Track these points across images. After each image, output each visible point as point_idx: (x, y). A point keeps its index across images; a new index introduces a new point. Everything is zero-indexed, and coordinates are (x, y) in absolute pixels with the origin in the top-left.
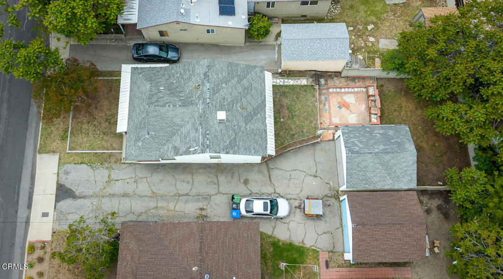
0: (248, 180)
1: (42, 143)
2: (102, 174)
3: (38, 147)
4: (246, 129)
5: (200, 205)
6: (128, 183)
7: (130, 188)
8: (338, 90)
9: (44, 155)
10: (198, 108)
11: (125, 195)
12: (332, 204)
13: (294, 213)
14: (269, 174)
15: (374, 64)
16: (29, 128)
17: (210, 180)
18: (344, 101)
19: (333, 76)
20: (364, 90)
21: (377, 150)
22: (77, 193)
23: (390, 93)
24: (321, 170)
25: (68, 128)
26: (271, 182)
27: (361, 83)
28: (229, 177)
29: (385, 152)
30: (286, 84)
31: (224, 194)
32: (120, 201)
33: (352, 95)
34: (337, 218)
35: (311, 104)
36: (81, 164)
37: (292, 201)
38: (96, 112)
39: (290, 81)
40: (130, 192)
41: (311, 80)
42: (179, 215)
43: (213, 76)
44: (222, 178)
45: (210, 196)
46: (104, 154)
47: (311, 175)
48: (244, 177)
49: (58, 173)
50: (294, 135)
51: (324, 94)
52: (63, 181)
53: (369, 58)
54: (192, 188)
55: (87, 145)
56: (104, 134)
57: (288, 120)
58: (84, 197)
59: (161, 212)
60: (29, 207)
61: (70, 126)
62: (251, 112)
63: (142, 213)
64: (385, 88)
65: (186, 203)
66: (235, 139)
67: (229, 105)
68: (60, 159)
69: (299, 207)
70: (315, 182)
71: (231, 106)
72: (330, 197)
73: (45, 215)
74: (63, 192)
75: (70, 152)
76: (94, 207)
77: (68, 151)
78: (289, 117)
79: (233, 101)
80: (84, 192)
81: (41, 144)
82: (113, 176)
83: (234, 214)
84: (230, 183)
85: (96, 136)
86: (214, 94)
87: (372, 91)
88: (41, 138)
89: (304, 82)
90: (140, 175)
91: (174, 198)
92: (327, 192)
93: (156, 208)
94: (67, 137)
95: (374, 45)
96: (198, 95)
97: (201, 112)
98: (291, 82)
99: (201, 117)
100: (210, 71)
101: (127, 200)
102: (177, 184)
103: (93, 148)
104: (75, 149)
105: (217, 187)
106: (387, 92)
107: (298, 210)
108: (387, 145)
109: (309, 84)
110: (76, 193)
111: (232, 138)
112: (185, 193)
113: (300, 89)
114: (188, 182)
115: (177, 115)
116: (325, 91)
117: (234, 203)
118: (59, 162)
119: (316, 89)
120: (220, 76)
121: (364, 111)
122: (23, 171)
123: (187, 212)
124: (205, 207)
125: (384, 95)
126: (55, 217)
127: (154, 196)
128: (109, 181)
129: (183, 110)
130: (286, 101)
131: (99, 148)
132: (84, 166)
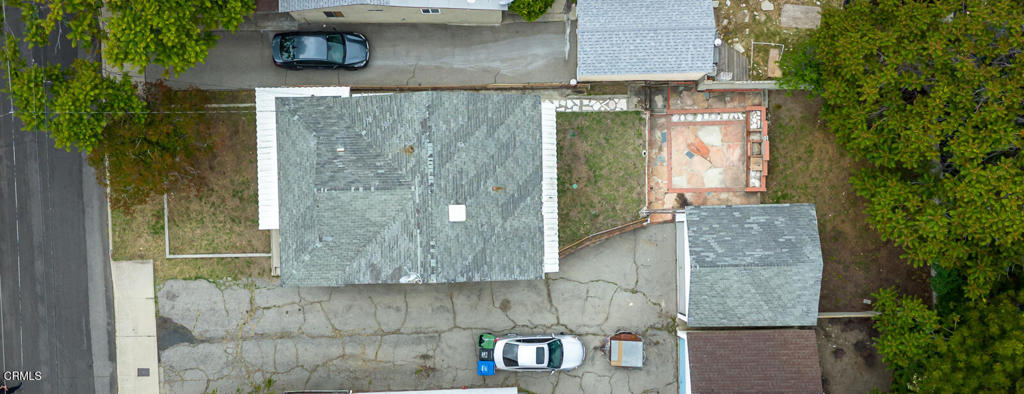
0: (508, 302)
1: (117, 239)
2: (237, 298)
3: (111, 248)
4: (505, 229)
5: (422, 349)
6: (287, 312)
7: (292, 322)
8: (690, 118)
9: (124, 264)
10: (413, 193)
11: (284, 335)
12: (661, 341)
13: (593, 358)
14: (549, 290)
15: (767, 62)
16: (87, 210)
17: (438, 304)
18: (701, 141)
19: (681, 88)
20: (742, 117)
21: (749, 260)
22: (195, 333)
23: (793, 123)
24: (646, 280)
25: (163, 209)
26: (552, 305)
27: (736, 104)
28: (474, 298)
29: (765, 263)
30: (585, 109)
31: (464, 329)
32: (276, 347)
33: (716, 128)
34: (670, 366)
35: (632, 153)
36: (196, 278)
37: (590, 337)
38: (212, 178)
39: (593, 102)
40: (294, 328)
41: (635, 100)
42: (384, 367)
43: (440, 127)
44: (460, 301)
45: (440, 333)
46: (237, 260)
47: (626, 290)
48: (502, 298)
49: (156, 297)
50: (596, 216)
51: (662, 127)
52: (167, 310)
53: (758, 50)
54: (405, 319)
55: (204, 243)
56: (233, 221)
57: (586, 186)
58: (210, 340)
59: (352, 364)
60: (112, 357)
61: (166, 206)
62: (513, 195)
63: (318, 366)
64: (783, 113)
65: (395, 347)
66: (484, 250)
67: (471, 183)
68: (155, 270)
69: (602, 348)
70: (632, 302)
71: (475, 185)
72: (659, 329)
73: (143, 372)
74: (170, 333)
75: (172, 256)
76: (231, 358)
77: (168, 256)
78: (589, 180)
79: (478, 175)
80: (207, 331)
81: (114, 242)
82: (260, 301)
83: (484, 368)
84: (476, 308)
85: (219, 225)
86: (442, 165)
87: (757, 121)
88: (114, 231)
89: (621, 104)
90: (310, 298)
91: (374, 338)
92: (654, 320)
93: (343, 356)
94: (163, 227)
95: (771, 20)
96: (410, 165)
97: (417, 201)
98: (595, 105)
99: (418, 211)
100: (433, 117)
101: (289, 343)
102: (378, 313)
103: (214, 248)
104: (181, 252)
105: (451, 316)
106: (787, 120)
107: (600, 354)
108: (770, 249)
109: (632, 108)
110: (193, 334)
111: (478, 249)
112: (394, 328)
113: (613, 120)
114: (398, 309)
115: (372, 205)
116: (663, 120)
117: (484, 350)
118: (155, 277)
119: (644, 119)
120: (452, 125)
121: (736, 163)
122: (90, 293)
123: (399, 363)
124: (431, 353)
125: (781, 126)
126: (162, 376)
127: (337, 335)
128: (253, 310)
129: (385, 196)
130: (584, 147)
131: (227, 250)
132: (203, 283)
